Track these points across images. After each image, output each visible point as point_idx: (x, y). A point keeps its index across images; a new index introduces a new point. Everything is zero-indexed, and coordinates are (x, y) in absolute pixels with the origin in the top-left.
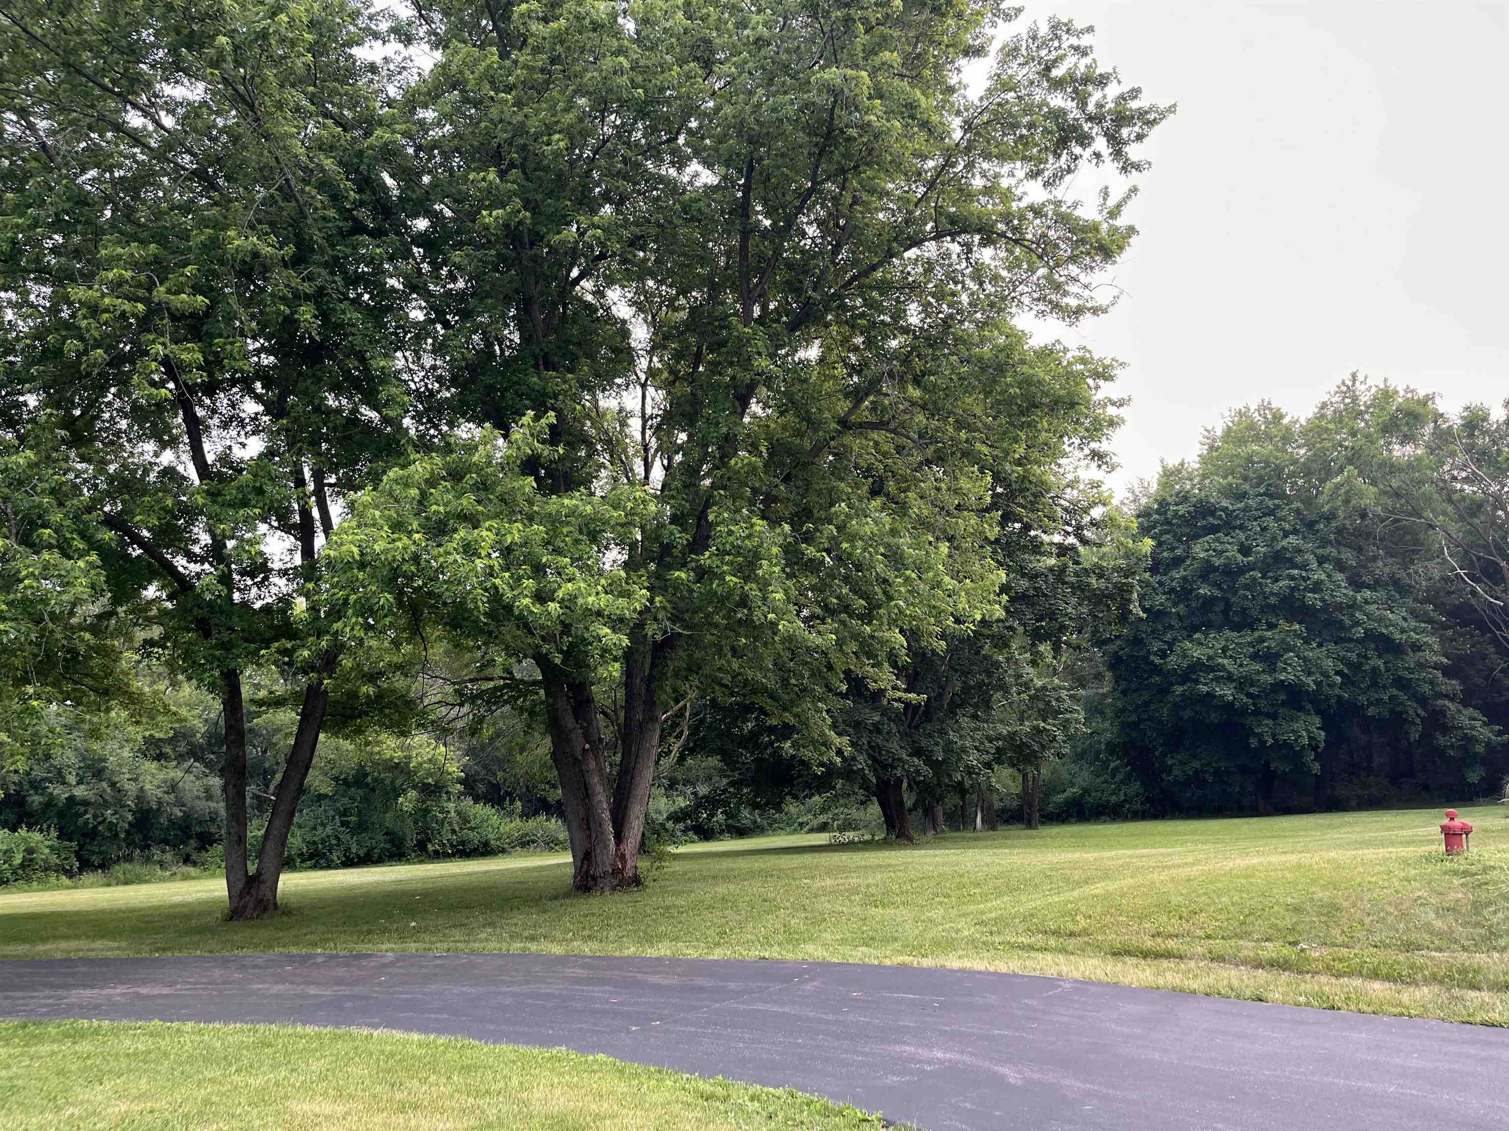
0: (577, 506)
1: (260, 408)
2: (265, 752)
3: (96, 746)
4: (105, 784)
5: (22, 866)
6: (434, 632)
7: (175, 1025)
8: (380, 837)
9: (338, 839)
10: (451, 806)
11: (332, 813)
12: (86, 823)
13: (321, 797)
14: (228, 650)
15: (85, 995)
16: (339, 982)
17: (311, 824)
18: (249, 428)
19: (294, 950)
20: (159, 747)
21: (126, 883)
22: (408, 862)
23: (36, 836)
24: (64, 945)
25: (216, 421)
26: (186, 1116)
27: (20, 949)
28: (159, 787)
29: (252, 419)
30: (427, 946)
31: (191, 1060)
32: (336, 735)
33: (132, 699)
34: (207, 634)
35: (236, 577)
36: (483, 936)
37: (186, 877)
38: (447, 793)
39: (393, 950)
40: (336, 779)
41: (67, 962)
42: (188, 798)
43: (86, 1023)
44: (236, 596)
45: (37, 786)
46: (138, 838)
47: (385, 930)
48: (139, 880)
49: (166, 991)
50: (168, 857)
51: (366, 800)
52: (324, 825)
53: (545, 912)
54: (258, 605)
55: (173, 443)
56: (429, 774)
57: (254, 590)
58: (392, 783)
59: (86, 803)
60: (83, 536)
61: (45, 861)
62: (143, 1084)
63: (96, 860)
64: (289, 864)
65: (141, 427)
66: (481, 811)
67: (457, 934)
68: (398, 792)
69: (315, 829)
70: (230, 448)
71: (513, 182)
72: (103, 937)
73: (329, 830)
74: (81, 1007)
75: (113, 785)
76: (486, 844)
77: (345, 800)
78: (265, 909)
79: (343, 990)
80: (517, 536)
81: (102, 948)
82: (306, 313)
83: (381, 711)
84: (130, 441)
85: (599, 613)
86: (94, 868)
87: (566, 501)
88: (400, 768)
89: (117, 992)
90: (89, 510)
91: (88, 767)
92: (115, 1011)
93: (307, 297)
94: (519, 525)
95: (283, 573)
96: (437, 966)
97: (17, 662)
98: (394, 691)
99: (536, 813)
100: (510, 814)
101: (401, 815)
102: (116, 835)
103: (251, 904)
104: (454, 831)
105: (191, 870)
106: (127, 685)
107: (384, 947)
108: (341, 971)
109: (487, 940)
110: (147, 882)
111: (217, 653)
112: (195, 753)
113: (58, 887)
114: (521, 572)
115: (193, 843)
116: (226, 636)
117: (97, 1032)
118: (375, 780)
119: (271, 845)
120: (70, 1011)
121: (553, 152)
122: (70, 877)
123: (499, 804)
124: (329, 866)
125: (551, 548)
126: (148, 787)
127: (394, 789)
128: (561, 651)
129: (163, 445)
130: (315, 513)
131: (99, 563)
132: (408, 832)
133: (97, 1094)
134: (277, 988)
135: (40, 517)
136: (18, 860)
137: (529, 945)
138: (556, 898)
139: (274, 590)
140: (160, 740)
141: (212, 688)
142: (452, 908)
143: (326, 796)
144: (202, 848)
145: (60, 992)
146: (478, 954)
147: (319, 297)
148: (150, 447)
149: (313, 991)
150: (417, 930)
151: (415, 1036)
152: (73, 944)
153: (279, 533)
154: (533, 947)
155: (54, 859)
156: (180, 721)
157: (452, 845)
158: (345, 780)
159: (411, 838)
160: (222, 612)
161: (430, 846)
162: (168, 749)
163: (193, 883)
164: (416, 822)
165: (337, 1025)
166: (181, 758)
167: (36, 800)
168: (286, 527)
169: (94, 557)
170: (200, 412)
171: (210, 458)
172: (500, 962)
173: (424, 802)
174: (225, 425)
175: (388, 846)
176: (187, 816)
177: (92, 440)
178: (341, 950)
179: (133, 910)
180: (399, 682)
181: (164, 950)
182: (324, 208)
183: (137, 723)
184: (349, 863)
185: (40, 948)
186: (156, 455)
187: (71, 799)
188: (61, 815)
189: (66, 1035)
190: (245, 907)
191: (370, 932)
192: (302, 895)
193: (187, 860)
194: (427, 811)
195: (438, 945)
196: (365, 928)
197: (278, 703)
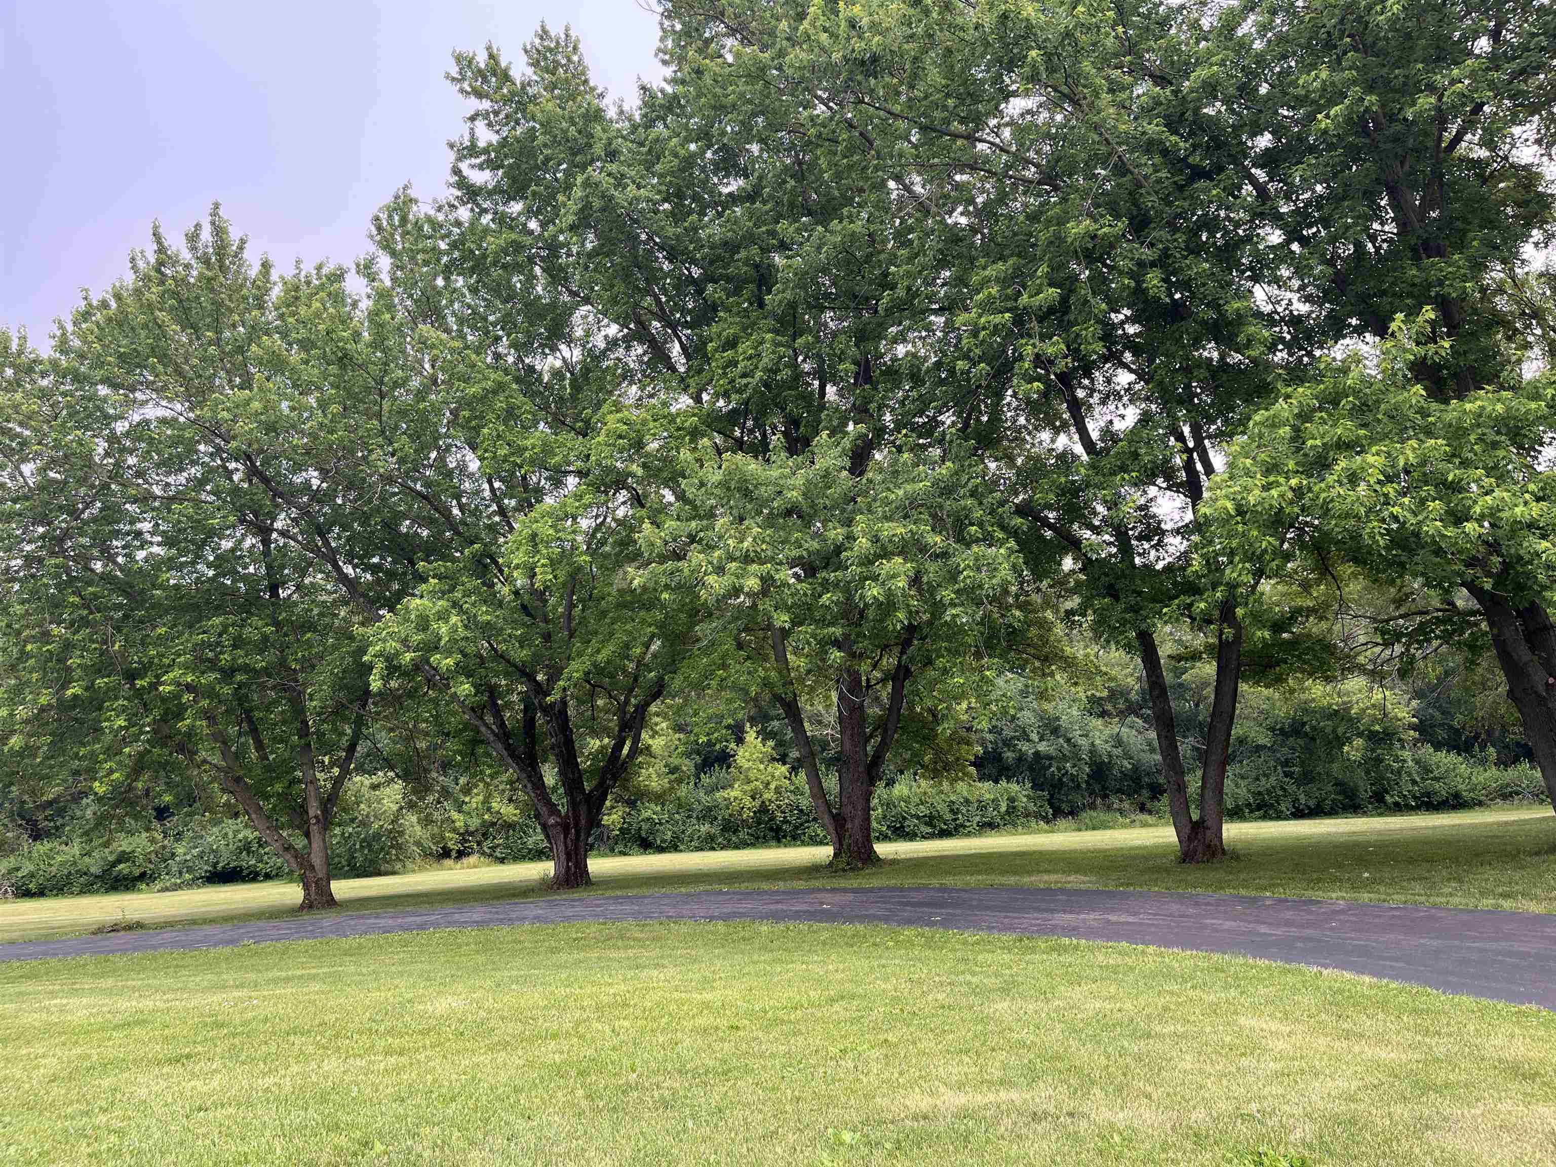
0: (1482, 408)
1: (1132, 377)
2: (1197, 705)
3: (1047, 706)
4: (1061, 740)
5: (1008, 812)
6: (1347, 569)
7: (1140, 947)
8: (1329, 788)
9: (1285, 790)
10: (1406, 754)
11: (1272, 763)
12: (1053, 774)
13: (1259, 748)
14: (1137, 612)
15: (1068, 918)
16: (1288, 923)
17: (1254, 774)
18: (1125, 399)
19: (1243, 892)
20: (1101, 705)
21: (1094, 829)
22: (1365, 814)
23: (1014, 787)
24: (1046, 877)
25: (1095, 399)
26: (1149, 1016)
27: (1012, 880)
28: (1107, 742)
29: (1126, 390)
30: (1383, 897)
31: (1153, 975)
32: (1257, 683)
33: (1069, 663)
34: (1116, 598)
35: (1134, 542)
36: (1447, 890)
37: (1144, 825)
38: (1400, 740)
39: (1343, 898)
40: (1272, 729)
41: (1048, 891)
42: (1133, 751)
43: (1067, 941)
44: (1138, 561)
45: (1008, 743)
46: (1097, 788)
47: (1336, 880)
48: (1103, 826)
49: (1131, 919)
50: (1126, 805)
51: (1307, 749)
52: (1267, 776)
53: (1522, 868)
54: (1160, 566)
55: (1064, 426)
56: (1375, 720)
57: (1153, 553)
58: (1334, 731)
59: (1050, 758)
60: (1003, 528)
61: (1025, 808)
62: (1113, 989)
63: (1065, 807)
64: (1237, 814)
65: (1038, 420)
66: (1445, 759)
67: (1418, 888)
68: (1341, 741)
69: (1257, 779)
70: (1111, 422)
71: (1350, 69)
72: (1076, 872)
73: (1273, 780)
74: (1063, 928)
75: (1068, 740)
76: (1457, 795)
77: (1285, 750)
78: (1213, 855)
79: (1294, 931)
80: (1411, 456)
81: (1075, 881)
82: (1153, 280)
83: (1299, 657)
84: (1029, 433)
85: (1531, 525)
86: (1066, 815)
87: (1468, 406)
88: (1340, 715)
89: (1092, 918)
90: (1002, 503)
91: (1046, 725)
92: (1091, 933)
93: (1153, 264)
94: (1413, 443)
95: (1177, 531)
96: (1394, 917)
97: (970, 640)
98: (1309, 636)
99: (1516, 760)
100: (1483, 762)
101: (1349, 765)
102: (1079, 786)
103: (1200, 849)
104: (1414, 782)
105: (1146, 817)
106: (1062, 651)
107: (1334, 895)
108: (1289, 915)
109: (1451, 895)
110: (1111, 828)
111: (1127, 616)
112: (1132, 709)
113: (1039, 831)
114: (1424, 494)
115: (1145, 793)
116: (1132, 600)
117: (1076, 948)
118: (1314, 728)
119: (1209, 794)
120: (1053, 930)
121: (1388, 20)
122: (1047, 823)
123: (1466, 751)
124: (1279, 817)
125: (1457, 461)
126: (1097, 742)
127: (1337, 738)
128: (1489, 574)
129: (1057, 431)
130: (1199, 467)
131: (1016, 547)
132: (1361, 784)
133: (1077, 993)
134: (1229, 925)
135: (966, 517)
136: (1003, 809)
137: (1501, 901)
138: (1537, 853)
139: (1171, 549)
140: (1101, 698)
141: (1128, 647)
142: (1411, 861)
143: (1264, 747)
144: (1154, 798)
145: (1045, 915)
146: (1440, 908)
147: (1163, 262)
148: (1045, 435)
149: (1263, 929)
150: (1374, 881)
151: (1367, 979)
152: (1053, 877)
153: (1168, 493)
154: (1507, 904)
155: (1032, 807)
156: (1111, 679)
157: (1415, 798)
158: (1281, 729)
159: (1365, 790)
160: (1124, 576)
161: (1388, 797)
162: (1109, 707)
163: (1151, 830)
164: (1367, 772)
165: (1288, 961)
166: (1121, 715)
167: (1009, 755)
168: (1174, 486)
169: (1012, 543)
170: (1081, 394)
171: (1095, 435)
172: (1465, 917)
173: (1373, 750)
174: (1104, 402)
175: (1340, 798)
176: (1136, 768)
177: (999, 440)
178: (1291, 893)
179: (1099, 851)
180: (1314, 626)
181: (1128, 885)
182: (1156, 171)
183: (1076, 684)
184: (1299, 814)
185: (1026, 880)
186: (1053, 441)
187: (1037, 754)
188: (1031, 769)
189: (1053, 949)
190: (1195, 851)
191: (1319, 880)
192: (1249, 843)
193: (1142, 808)
194: (1379, 760)
195: (1395, 897)
196: (1315, 876)
197: (1195, 656)
